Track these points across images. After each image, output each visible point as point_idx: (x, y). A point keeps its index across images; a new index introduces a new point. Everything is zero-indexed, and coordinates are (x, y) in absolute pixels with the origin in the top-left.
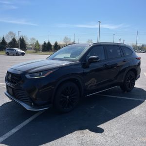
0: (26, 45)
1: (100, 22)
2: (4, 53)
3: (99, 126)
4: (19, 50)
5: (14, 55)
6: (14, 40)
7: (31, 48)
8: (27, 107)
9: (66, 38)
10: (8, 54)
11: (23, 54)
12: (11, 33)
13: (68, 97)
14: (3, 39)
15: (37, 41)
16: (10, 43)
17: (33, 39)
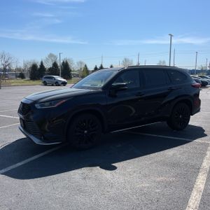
0: (71, 71)
1: (171, 36)
2: (40, 82)
3: (114, 164)
4: (59, 78)
5: (53, 85)
6: (55, 64)
7: (78, 76)
8: (37, 141)
9: (126, 59)
10: (45, 84)
11: (64, 84)
12: (51, 55)
13: (86, 132)
14: (42, 63)
15: (86, 66)
16: (50, 69)
17: (81, 63)
